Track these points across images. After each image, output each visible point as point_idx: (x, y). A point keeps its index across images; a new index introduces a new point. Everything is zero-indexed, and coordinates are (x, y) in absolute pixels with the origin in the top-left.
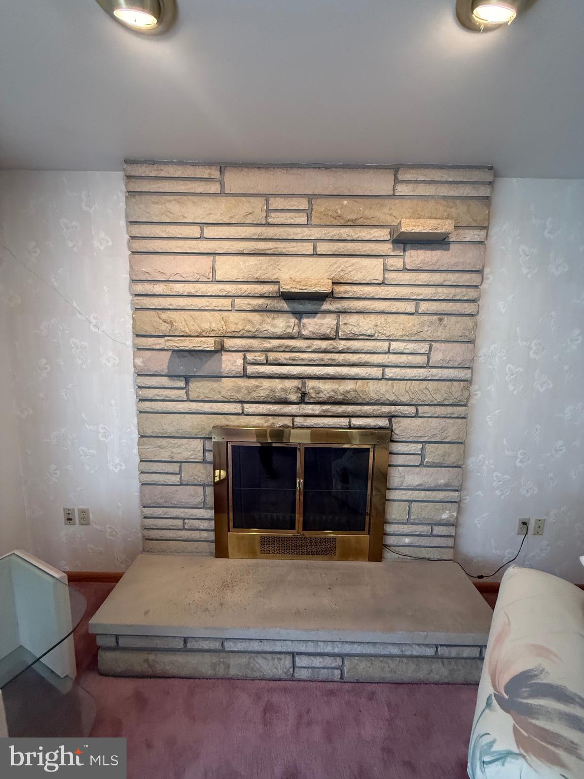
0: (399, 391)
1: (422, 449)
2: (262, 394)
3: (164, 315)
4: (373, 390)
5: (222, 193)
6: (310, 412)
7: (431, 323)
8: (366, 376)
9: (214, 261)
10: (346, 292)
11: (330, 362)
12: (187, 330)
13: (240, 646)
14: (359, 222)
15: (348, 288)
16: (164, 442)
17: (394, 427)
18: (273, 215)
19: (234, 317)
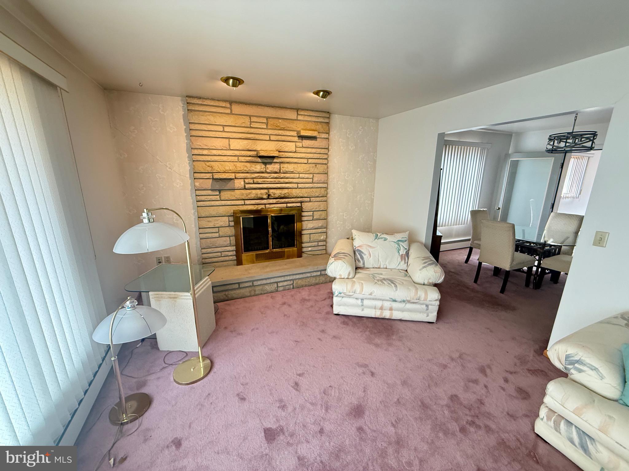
0: (303, 193)
1: (313, 214)
2: (253, 196)
3: (208, 164)
4: (295, 192)
5: (231, 113)
6: (272, 202)
7: (313, 167)
8: (292, 187)
9: (229, 141)
10: (282, 155)
11: (278, 182)
12: (219, 170)
13: (259, 283)
14: (286, 128)
15: (283, 153)
16: (210, 219)
17: (303, 206)
18: (253, 123)
19: (238, 164)
